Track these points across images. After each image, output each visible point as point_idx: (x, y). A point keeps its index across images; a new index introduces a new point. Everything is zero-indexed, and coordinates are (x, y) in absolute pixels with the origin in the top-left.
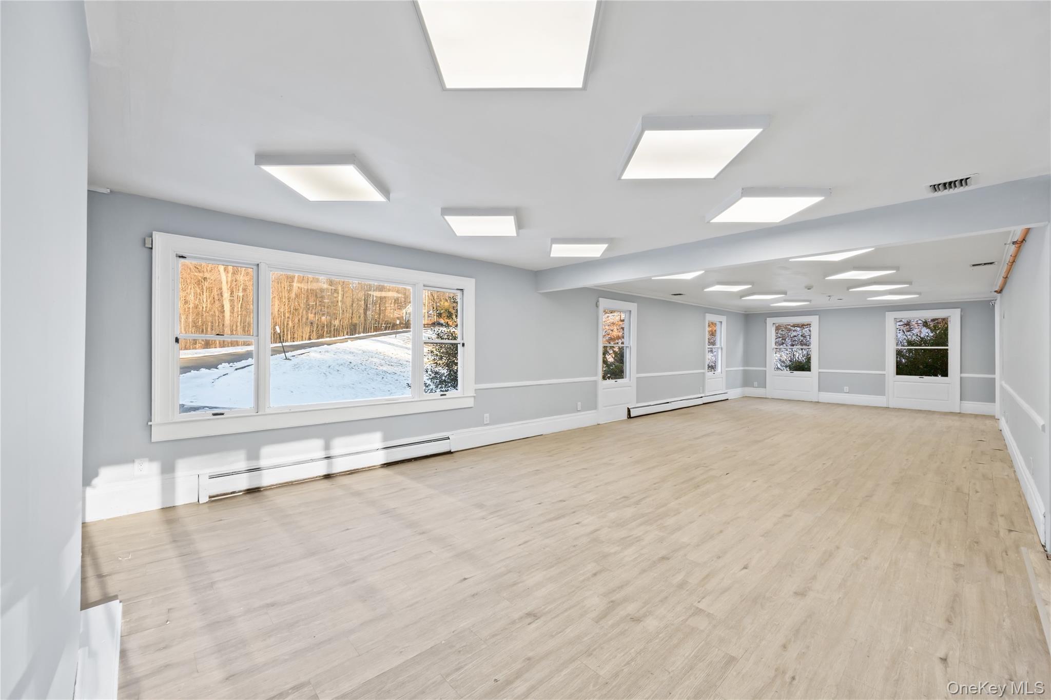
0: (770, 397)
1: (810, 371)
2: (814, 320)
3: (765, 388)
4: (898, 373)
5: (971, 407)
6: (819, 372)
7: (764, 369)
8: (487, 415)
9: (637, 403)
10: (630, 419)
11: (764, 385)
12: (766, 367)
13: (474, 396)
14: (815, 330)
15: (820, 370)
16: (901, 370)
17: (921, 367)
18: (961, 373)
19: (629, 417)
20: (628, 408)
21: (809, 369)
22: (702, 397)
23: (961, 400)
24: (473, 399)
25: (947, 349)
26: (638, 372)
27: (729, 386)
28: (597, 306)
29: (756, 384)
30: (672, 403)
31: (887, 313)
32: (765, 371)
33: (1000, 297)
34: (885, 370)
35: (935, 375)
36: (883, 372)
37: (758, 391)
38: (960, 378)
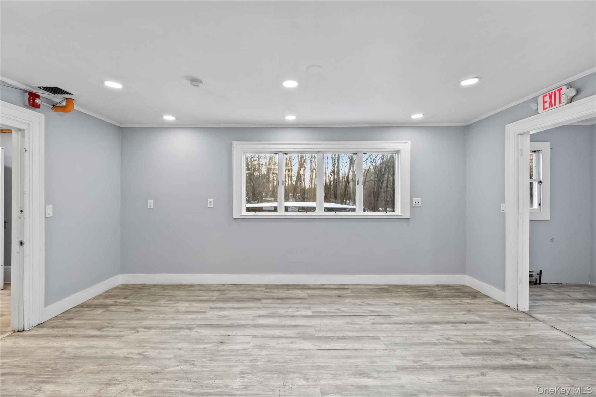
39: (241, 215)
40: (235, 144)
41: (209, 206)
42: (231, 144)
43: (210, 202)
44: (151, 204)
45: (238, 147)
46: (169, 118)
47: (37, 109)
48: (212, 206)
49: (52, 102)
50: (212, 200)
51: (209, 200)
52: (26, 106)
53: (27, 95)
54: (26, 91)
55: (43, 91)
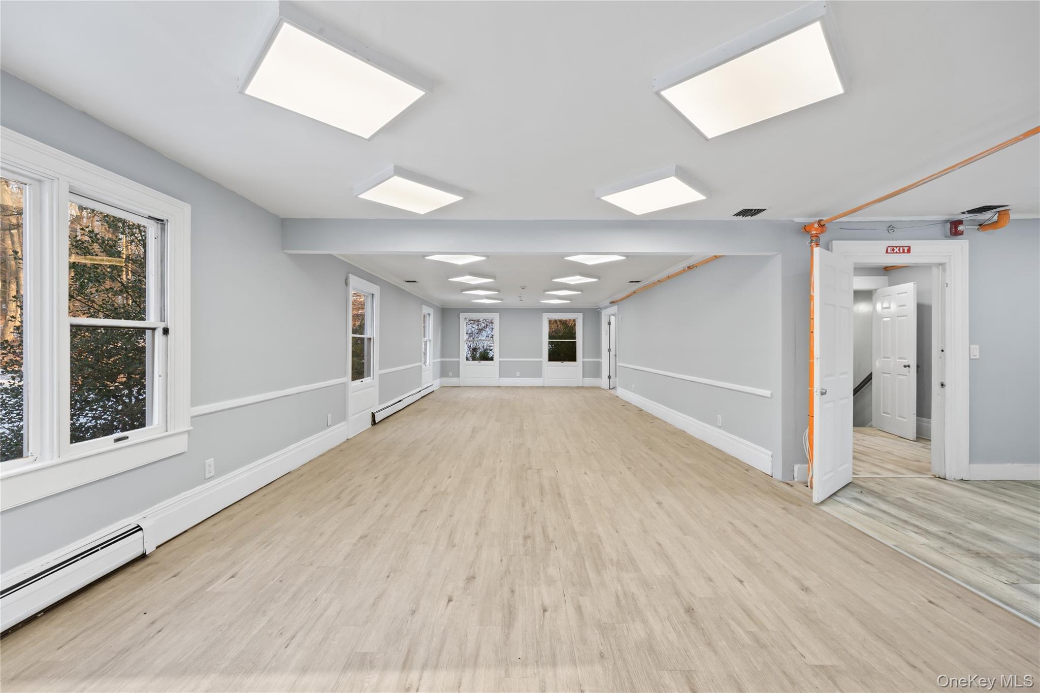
0: (463, 386)
1: (492, 361)
2: (495, 317)
3: (459, 377)
4: (550, 360)
5: (589, 382)
6: (500, 361)
7: (457, 360)
8: (210, 461)
9: (380, 404)
10: (375, 426)
11: (457, 375)
12: (459, 358)
13: (188, 432)
14: (496, 325)
15: (501, 360)
16: (551, 358)
17: (562, 355)
18: (583, 358)
19: (374, 423)
20: (372, 413)
21: (491, 359)
22: (420, 391)
23: (583, 377)
24: (186, 436)
25: (575, 342)
26: (380, 369)
27: (434, 379)
28: (347, 284)
29: (450, 374)
30: (404, 400)
31: (542, 314)
32: (459, 361)
33: (616, 306)
34: (542, 358)
35: (570, 360)
36: (541, 360)
37: (453, 381)
38: (583, 362)
52: (947, 237)
53: (948, 225)
54: (947, 221)
55: (967, 215)
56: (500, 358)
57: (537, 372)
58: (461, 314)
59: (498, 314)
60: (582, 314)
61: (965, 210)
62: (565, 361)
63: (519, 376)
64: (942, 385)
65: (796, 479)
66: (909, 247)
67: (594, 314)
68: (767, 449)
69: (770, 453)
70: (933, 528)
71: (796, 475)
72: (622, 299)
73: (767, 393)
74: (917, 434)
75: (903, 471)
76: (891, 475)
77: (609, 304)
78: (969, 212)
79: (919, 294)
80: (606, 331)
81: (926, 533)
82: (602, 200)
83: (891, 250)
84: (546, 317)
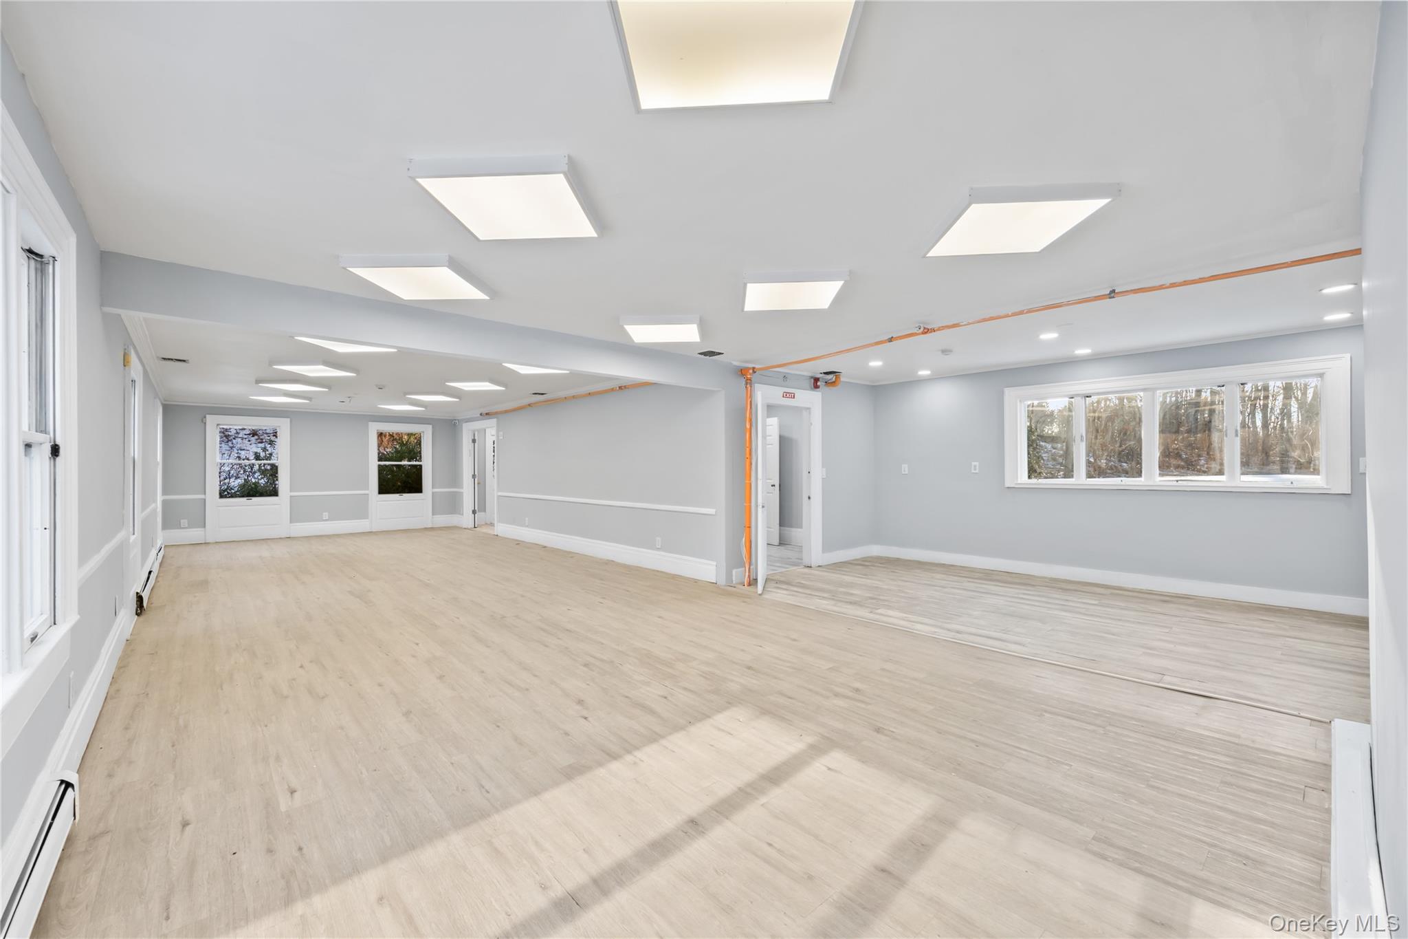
0: (212, 541)
1: (277, 495)
2: (283, 426)
3: (205, 527)
4: (381, 492)
5: (442, 520)
6: (291, 496)
7: (204, 497)
10: (146, 616)
11: (202, 523)
12: (206, 494)
15: (293, 494)
18: (433, 488)
19: (140, 610)
20: (137, 593)
21: (274, 493)
23: (433, 515)
25: (421, 466)
29: (184, 522)
31: (370, 423)
32: (205, 500)
33: (495, 420)
34: (368, 490)
35: (410, 491)
36: (366, 492)
37: (194, 534)
38: (433, 493)
39: (1016, 482)
40: (1007, 391)
41: (973, 471)
42: (1003, 393)
43: (975, 466)
44: (905, 468)
45: (1010, 394)
46: (924, 373)
47: (818, 390)
48: (977, 471)
49: (825, 379)
50: (977, 464)
51: (973, 463)
52: (811, 389)
53: (813, 381)
54: (812, 377)
55: (823, 375)
56: (291, 491)
57: (360, 511)
58: (208, 416)
59: (289, 420)
60: (431, 426)
61: (822, 372)
62: (405, 493)
63: (327, 518)
64: (809, 498)
65: (734, 582)
66: (794, 394)
67: (449, 426)
68: (712, 560)
69: (715, 563)
70: (826, 595)
71: (734, 579)
72: (506, 412)
73: (712, 511)
74: (780, 540)
75: (787, 566)
76: (784, 570)
77: (479, 415)
78: (825, 373)
79: (781, 427)
80: (470, 451)
81: (824, 598)
82: (624, 328)
83: (786, 395)
84: (374, 429)
